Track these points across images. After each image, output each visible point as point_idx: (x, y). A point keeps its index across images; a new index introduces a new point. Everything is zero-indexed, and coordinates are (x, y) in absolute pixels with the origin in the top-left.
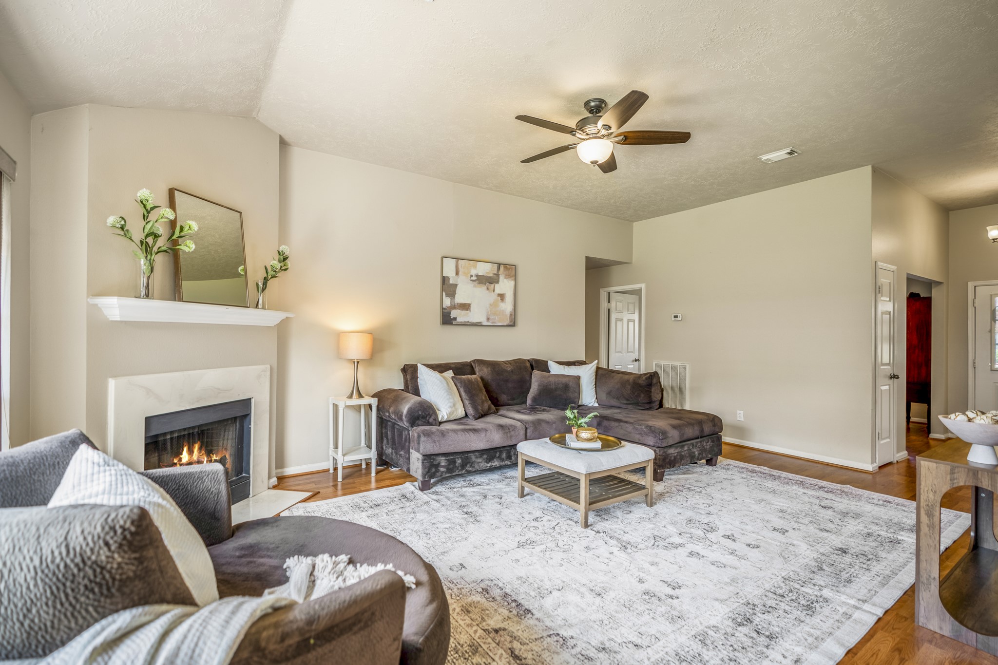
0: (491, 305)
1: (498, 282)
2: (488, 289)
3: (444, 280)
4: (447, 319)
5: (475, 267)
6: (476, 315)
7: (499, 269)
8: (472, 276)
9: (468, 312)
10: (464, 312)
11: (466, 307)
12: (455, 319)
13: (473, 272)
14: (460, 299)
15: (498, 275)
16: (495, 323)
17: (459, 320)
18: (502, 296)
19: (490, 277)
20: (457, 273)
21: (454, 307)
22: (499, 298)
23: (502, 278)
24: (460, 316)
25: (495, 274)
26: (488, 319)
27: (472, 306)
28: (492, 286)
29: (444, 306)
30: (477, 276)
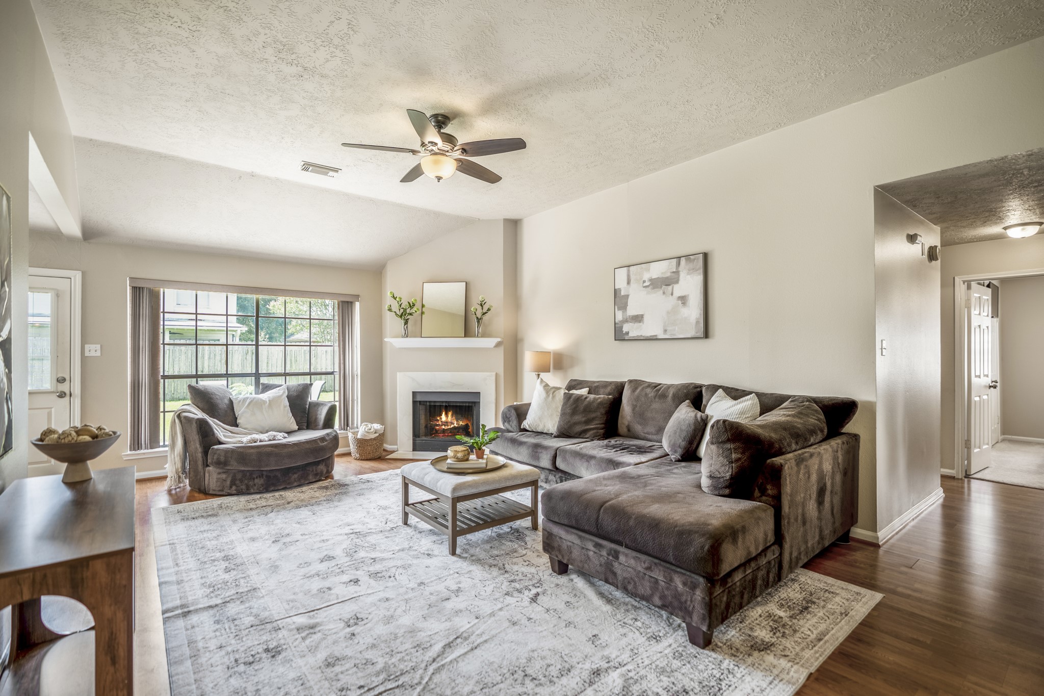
0: (668, 313)
1: (677, 282)
2: (664, 293)
3: (616, 292)
4: (620, 336)
5: (648, 270)
6: (649, 328)
7: (679, 264)
8: (644, 282)
9: (641, 324)
10: (637, 325)
11: (638, 319)
12: (627, 333)
13: (646, 276)
14: (632, 311)
15: (677, 273)
16: (674, 335)
17: (631, 335)
18: (683, 299)
19: (667, 278)
20: (629, 283)
21: (625, 321)
22: (680, 302)
23: (682, 275)
24: (631, 329)
25: (673, 272)
26: (665, 331)
27: (645, 317)
28: (670, 288)
29: (618, 321)
30: (651, 280)
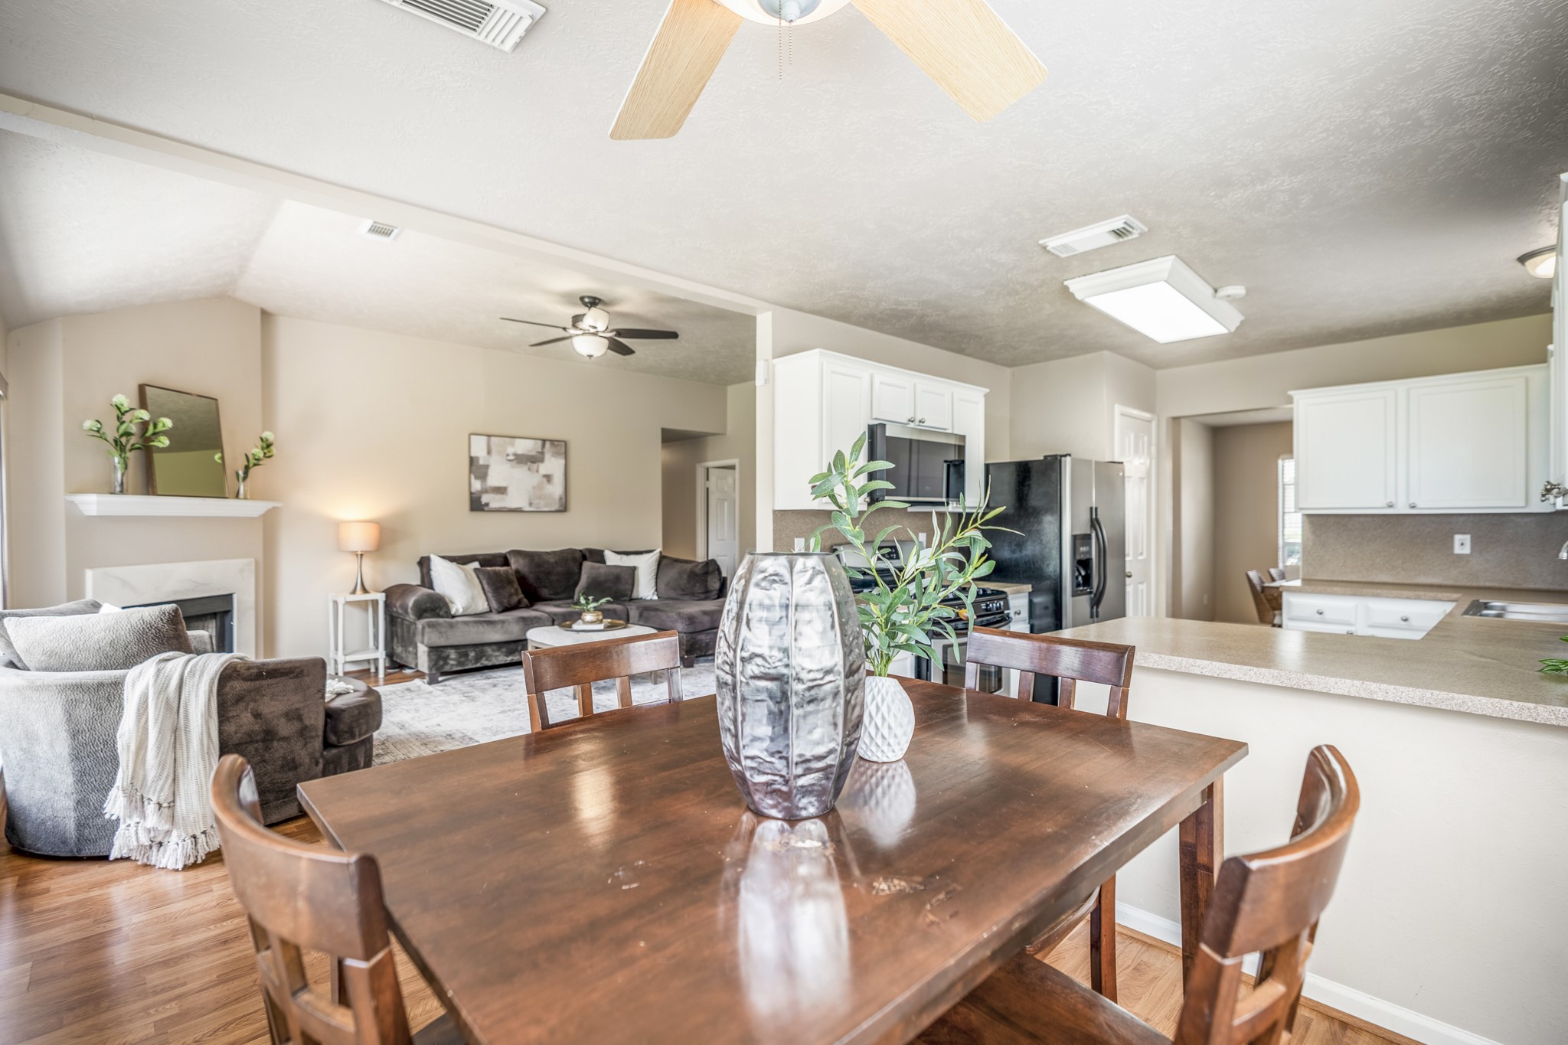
0: (534, 488)
1: (542, 461)
2: (529, 469)
3: (472, 461)
4: (476, 505)
5: (512, 445)
6: (512, 500)
7: (543, 446)
8: (508, 455)
9: (504, 496)
10: (499, 496)
11: (501, 490)
12: (487, 505)
13: (510, 450)
14: (493, 481)
15: (542, 453)
16: (539, 508)
17: (493, 505)
18: (548, 478)
19: (532, 456)
20: (489, 452)
21: (485, 491)
22: (545, 480)
23: (548, 456)
24: (493, 501)
25: (539, 452)
26: (531, 504)
27: (510, 491)
28: (535, 466)
29: (473, 490)
30: (515, 455)
